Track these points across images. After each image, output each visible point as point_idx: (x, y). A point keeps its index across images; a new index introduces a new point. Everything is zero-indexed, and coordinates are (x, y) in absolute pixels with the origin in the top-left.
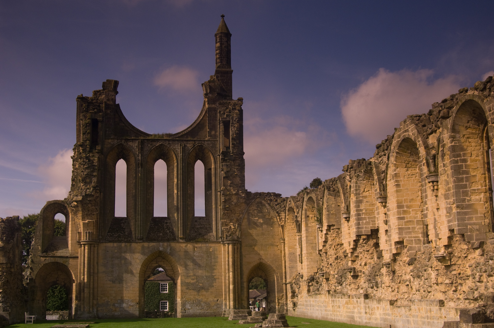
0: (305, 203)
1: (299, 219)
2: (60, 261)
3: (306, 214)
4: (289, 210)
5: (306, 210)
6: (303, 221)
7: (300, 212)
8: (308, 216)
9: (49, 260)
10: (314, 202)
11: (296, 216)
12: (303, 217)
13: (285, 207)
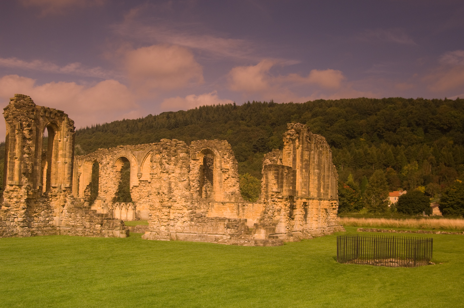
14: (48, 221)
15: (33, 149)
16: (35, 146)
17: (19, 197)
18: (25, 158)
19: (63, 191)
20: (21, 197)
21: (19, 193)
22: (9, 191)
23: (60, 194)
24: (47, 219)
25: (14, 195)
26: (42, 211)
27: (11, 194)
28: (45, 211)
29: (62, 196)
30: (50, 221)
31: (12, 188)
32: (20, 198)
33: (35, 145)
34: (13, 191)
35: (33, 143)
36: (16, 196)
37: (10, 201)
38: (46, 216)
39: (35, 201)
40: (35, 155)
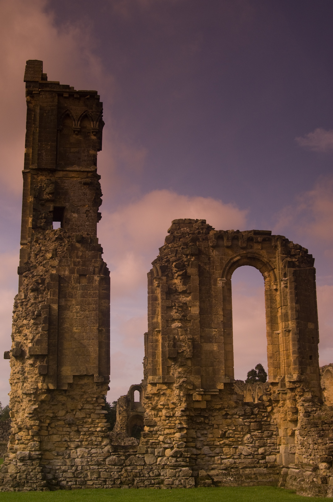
0: (257, 389)
1: (254, 396)
2: (139, 414)
3: (257, 394)
4: (248, 390)
5: (257, 392)
6: (256, 397)
7: (254, 393)
8: (258, 395)
9: (134, 413)
10: (261, 389)
11: (253, 395)
12: (256, 395)
13: (246, 388)
14: (262, 454)
15: (195, 310)
16: (198, 304)
17: (171, 406)
18: (174, 329)
19: (289, 391)
20: (173, 406)
21: (170, 398)
22: (151, 395)
23: (284, 396)
24: (261, 450)
25: (161, 403)
26: (244, 435)
27: (155, 402)
28: (252, 434)
29: (288, 402)
30: (270, 454)
31: (155, 390)
32: (173, 409)
33: (200, 303)
34: (158, 395)
35: (194, 299)
36: (163, 405)
37: (156, 416)
38: (257, 444)
39: (224, 413)
40: (200, 322)
